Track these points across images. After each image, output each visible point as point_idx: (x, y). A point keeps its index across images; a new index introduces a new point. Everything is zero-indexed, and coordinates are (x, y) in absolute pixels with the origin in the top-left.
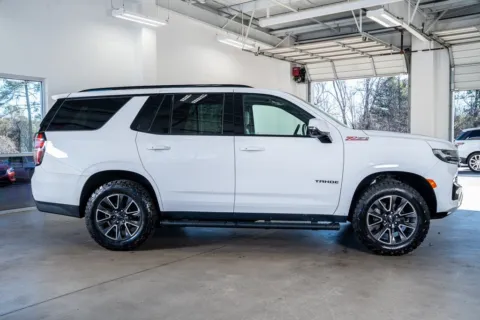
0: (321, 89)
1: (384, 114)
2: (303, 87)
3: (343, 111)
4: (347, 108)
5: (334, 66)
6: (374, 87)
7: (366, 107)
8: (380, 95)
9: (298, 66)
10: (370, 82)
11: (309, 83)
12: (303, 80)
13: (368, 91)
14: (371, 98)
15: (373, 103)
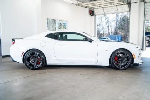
0: (101, 20)
1: (122, 29)
2: (93, 17)
3: (108, 28)
4: (110, 27)
5: (103, 10)
6: (119, 20)
7: (116, 26)
8: (121, 22)
9: (91, 10)
10: (118, 18)
11: (95, 16)
12: (93, 15)
13: (117, 21)
14: (118, 23)
15: (119, 25)
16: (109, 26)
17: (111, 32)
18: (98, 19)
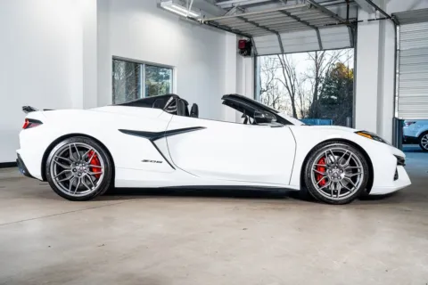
0: (271, 76)
1: (333, 103)
3: (292, 98)
4: (296, 96)
5: (280, 39)
7: (315, 94)
8: (328, 82)
9: (245, 38)
10: (320, 70)
11: (256, 56)
12: (249, 54)
13: (318, 79)
14: (320, 85)
15: (322, 91)
16: (293, 94)
17: (302, 112)
18: (264, 71)
